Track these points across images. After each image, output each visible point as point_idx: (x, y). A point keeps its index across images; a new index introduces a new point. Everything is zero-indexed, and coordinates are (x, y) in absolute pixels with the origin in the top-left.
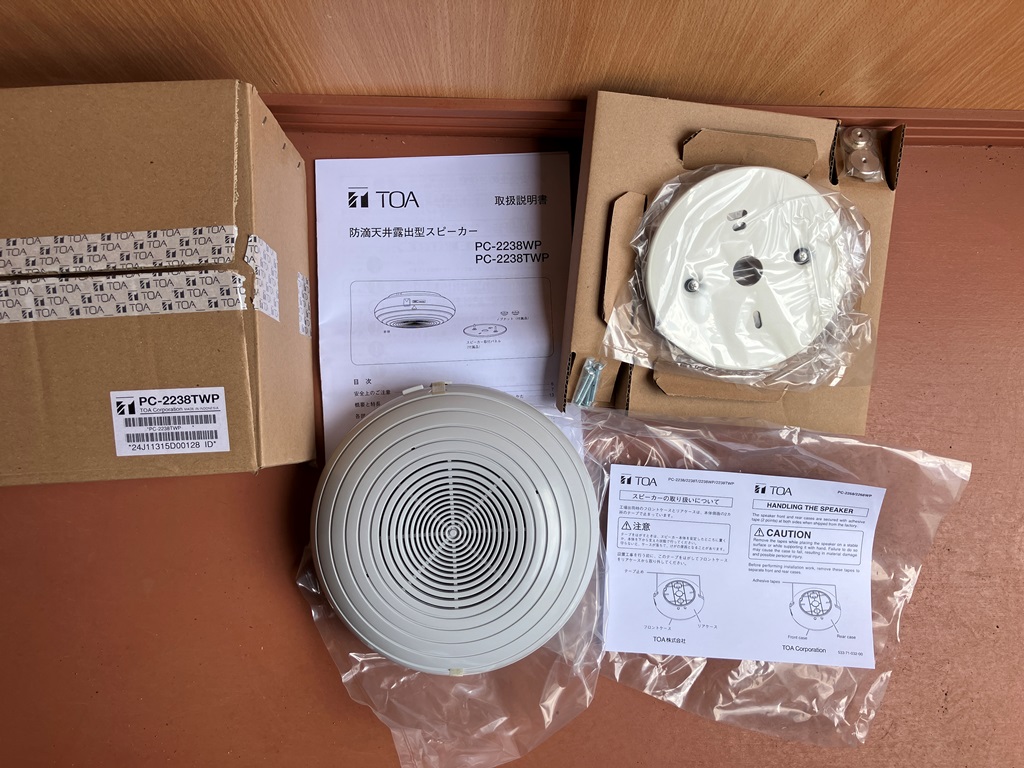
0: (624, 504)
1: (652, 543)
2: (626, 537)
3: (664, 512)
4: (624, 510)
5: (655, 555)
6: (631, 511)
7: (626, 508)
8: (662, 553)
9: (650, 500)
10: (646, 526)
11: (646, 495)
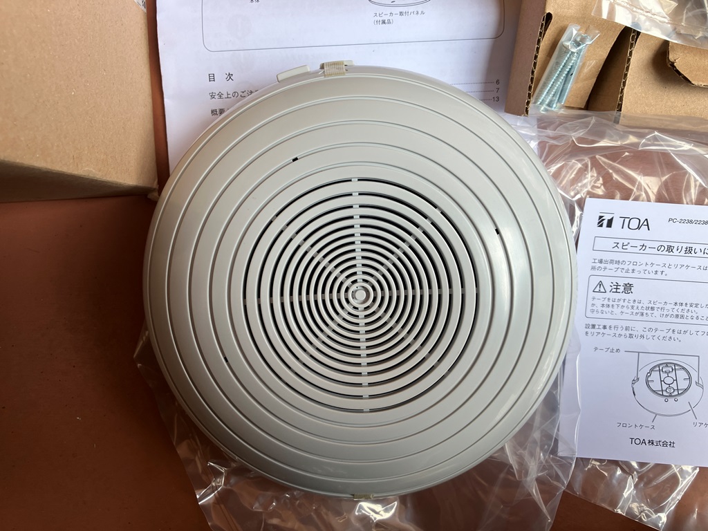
0: (599, 256)
1: (635, 311)
2: (598, 303)
3: (655, 268)
4: (599, 265)
5: (638, 327)
6: (609, 266)
7: (601, 262)
8: (648, 325)
9: (636, 250)
10: (628, 288)
11: (633, 243)
